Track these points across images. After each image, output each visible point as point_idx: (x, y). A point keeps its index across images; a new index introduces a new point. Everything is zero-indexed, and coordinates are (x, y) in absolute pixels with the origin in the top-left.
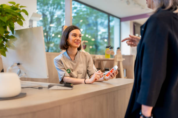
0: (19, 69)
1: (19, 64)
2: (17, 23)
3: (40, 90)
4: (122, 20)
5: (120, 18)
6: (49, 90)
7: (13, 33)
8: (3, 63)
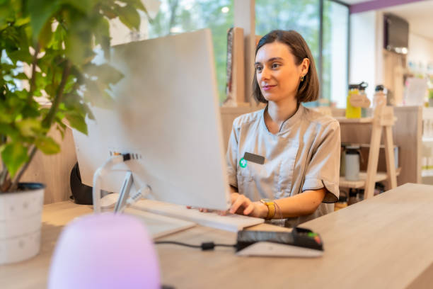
0: (129, 171)
1: (127, 157)
2: (121, 19)
3: (207, 254)
4: (352, 9)
5: (348, 6)
6: (241, 256)
7: (107, 55)
8: (77, 148)
